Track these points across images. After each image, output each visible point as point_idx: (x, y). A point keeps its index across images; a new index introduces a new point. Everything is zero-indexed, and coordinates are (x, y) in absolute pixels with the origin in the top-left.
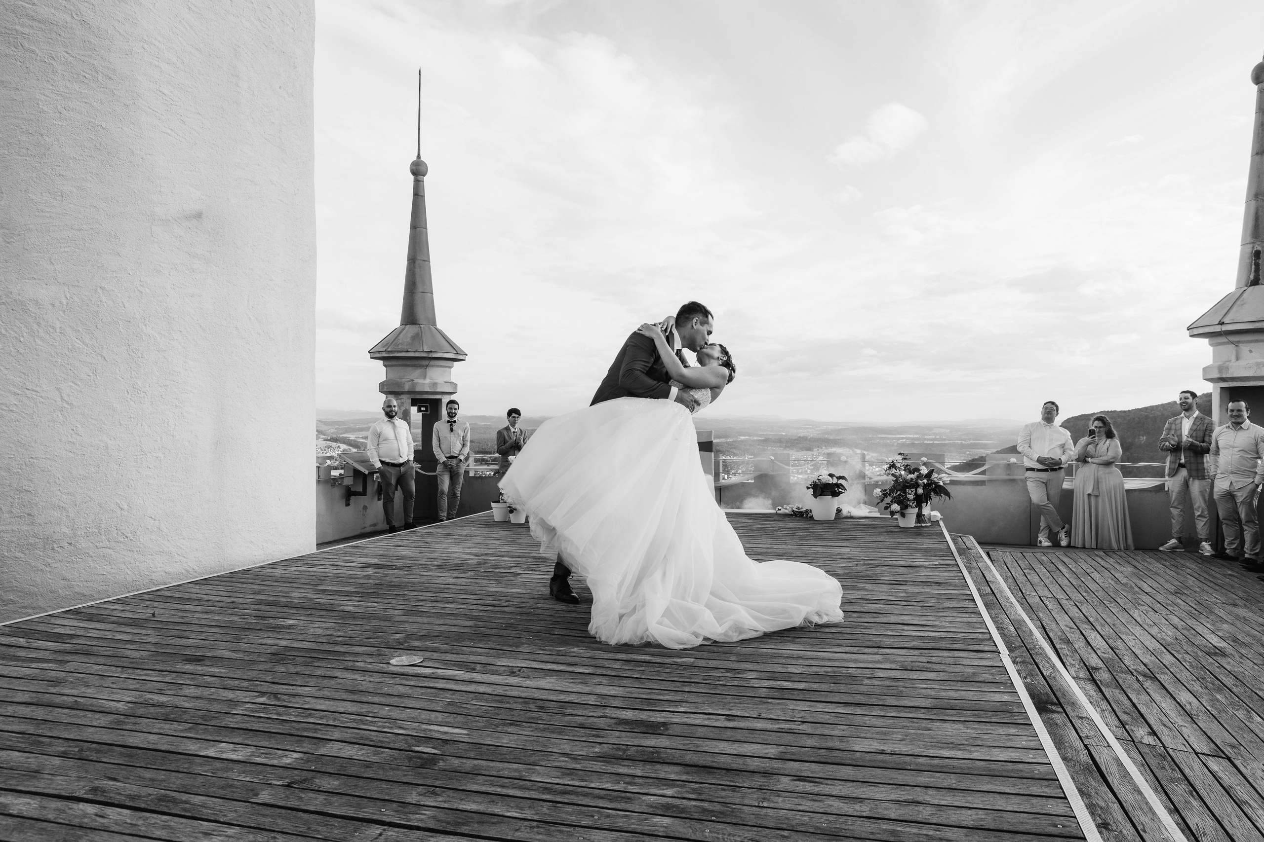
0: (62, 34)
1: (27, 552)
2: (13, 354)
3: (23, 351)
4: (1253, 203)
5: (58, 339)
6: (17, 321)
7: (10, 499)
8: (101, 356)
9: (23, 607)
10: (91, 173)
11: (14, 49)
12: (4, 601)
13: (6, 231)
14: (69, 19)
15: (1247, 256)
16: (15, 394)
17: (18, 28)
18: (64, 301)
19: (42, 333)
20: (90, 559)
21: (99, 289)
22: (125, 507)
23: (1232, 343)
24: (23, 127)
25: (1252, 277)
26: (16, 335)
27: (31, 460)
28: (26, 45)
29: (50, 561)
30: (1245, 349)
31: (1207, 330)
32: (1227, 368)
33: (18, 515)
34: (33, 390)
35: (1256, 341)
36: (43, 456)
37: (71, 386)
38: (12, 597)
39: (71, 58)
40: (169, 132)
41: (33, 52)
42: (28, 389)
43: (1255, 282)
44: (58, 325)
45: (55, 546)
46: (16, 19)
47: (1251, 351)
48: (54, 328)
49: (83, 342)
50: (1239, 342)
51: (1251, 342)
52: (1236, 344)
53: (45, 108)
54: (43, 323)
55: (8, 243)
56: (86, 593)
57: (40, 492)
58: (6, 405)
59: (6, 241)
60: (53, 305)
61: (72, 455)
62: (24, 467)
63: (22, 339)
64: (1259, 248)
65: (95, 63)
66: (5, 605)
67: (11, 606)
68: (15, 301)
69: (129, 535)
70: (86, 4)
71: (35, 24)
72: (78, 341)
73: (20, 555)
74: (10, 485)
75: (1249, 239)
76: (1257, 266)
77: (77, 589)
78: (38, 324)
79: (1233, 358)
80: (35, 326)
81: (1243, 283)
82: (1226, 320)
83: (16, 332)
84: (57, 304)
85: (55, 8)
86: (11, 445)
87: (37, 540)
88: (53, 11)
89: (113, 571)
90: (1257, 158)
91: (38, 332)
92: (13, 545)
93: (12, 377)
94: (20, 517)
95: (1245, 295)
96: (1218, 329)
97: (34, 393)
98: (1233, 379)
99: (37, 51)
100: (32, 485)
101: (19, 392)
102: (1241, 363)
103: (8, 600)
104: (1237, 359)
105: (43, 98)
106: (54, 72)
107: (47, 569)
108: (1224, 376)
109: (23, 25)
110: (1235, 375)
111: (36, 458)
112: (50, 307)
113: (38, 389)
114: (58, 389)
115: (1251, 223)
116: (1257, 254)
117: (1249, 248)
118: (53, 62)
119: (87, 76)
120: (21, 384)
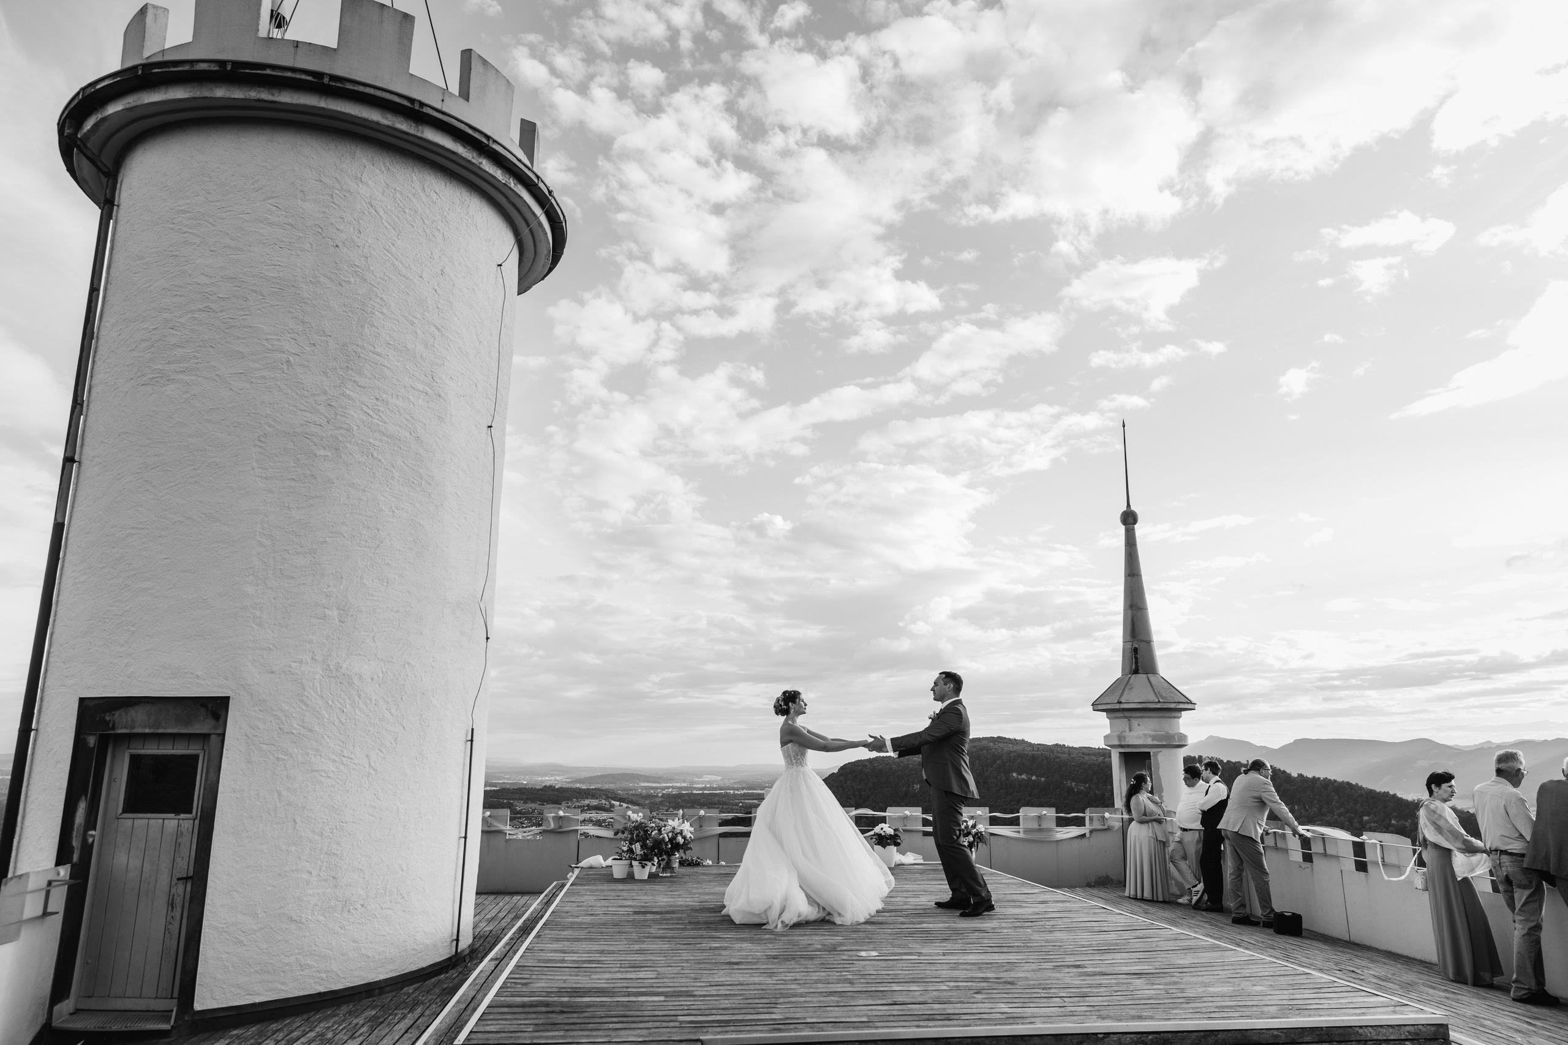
0: (402, 447)
1: (327, 915)
2: (336, 723)
3: (344, 721)
4: (1130, 611)
5: (372, 710)
6: (342, 693)
7: (319, 862)
8: (402, 725)
9: (318, 971)
10: (409, 563)
11: (366, 457)
12: (301, 966)
13: (342, 612)
14: (408, 435)
15: (1129, 651)
16: (334, 761)
17: (371, 440)
18: (381, 675)
19: (361, 705)
20: (375, 920)
21: (407, 666)
22: (405, 868)
23: (1126, 717)
24: (365, 522)
25: (1134, 667)
26: (341, 706)
27: (341, 824)
28: (375, 455)
29: (345, 923)
30: (1135, 722)
31: (1109, 707)
32: (1125, 737)
33: (324, 878)
34: (349, 758)
35: (1142, 717)
36: (351, 820)
37: (377, 754)
38: (309, 962)
39: (406, 467)
40: (458, 527)
41: (380, 461)
42: (344, 756)
43: (1136, 672)
44: (374, 698)
45: (351, 908)
46: (371, 434)
47: (1139, 725)
48: (370, 700)
49: (391, 713)
50: (1131, 717)
51: (1139, 717)
52: (1129, 718)
53: (383, 508)
54: (363, 695)
55: (342, 622)
56: (370, 955)
57: (345, 855)
58: (324, 771)
59: (340, 621)
60: (372, 679)
61: (373, 818)
62: (335, 831)
63: (345, 710)
64: (1137, 646)
65: (422, 471)
66: (302, 970)
67: (307, 971)
68: (344, 675)
69: (405, 896)
70: (420, 424)
71: (384, 438)
72: (387, 712)
73: (321, 918)
74: (321, 849)
75: (1129, 638)
76: (1136, 658)
77: (363, 951)
78: (360, 696)
79: (1127, 729)
80: (357, 698)
81: (1127, 671)
82: (1123, 700)
83: (341, 704)
84: (375, 678)
85: (400, 426)
86: (326, 810)
87: (337, 903)
88: (398, 428)
89: (391, 932)
90: (1129, 578)
91: (358, 703)
92: (317, 908)
93: (332, 745)
94: (326, 880)
95: (1131, 681)
96: (1117, 706)
97: (349, 760)
98: (1129, 746)
99: (383, 460)
100: (339, 848)
101: (338, 760)
102: (1134, 734)
103: (305, 964)
104: (1130, 730)
105: (383, 499)
106: (393, 478)
107: (343, 932)
108: (1123, 743)
109: (375, 439)
110: (1131, 743)
111: (346, 823)
112: (370, 681)
113: (353, 756)
114: (367, 756)
115: (1129, 627)
116: (1135, 650)
117: (1129, 645)
118: (392, 469)
119: (415, 481)
120: (339, 752)
